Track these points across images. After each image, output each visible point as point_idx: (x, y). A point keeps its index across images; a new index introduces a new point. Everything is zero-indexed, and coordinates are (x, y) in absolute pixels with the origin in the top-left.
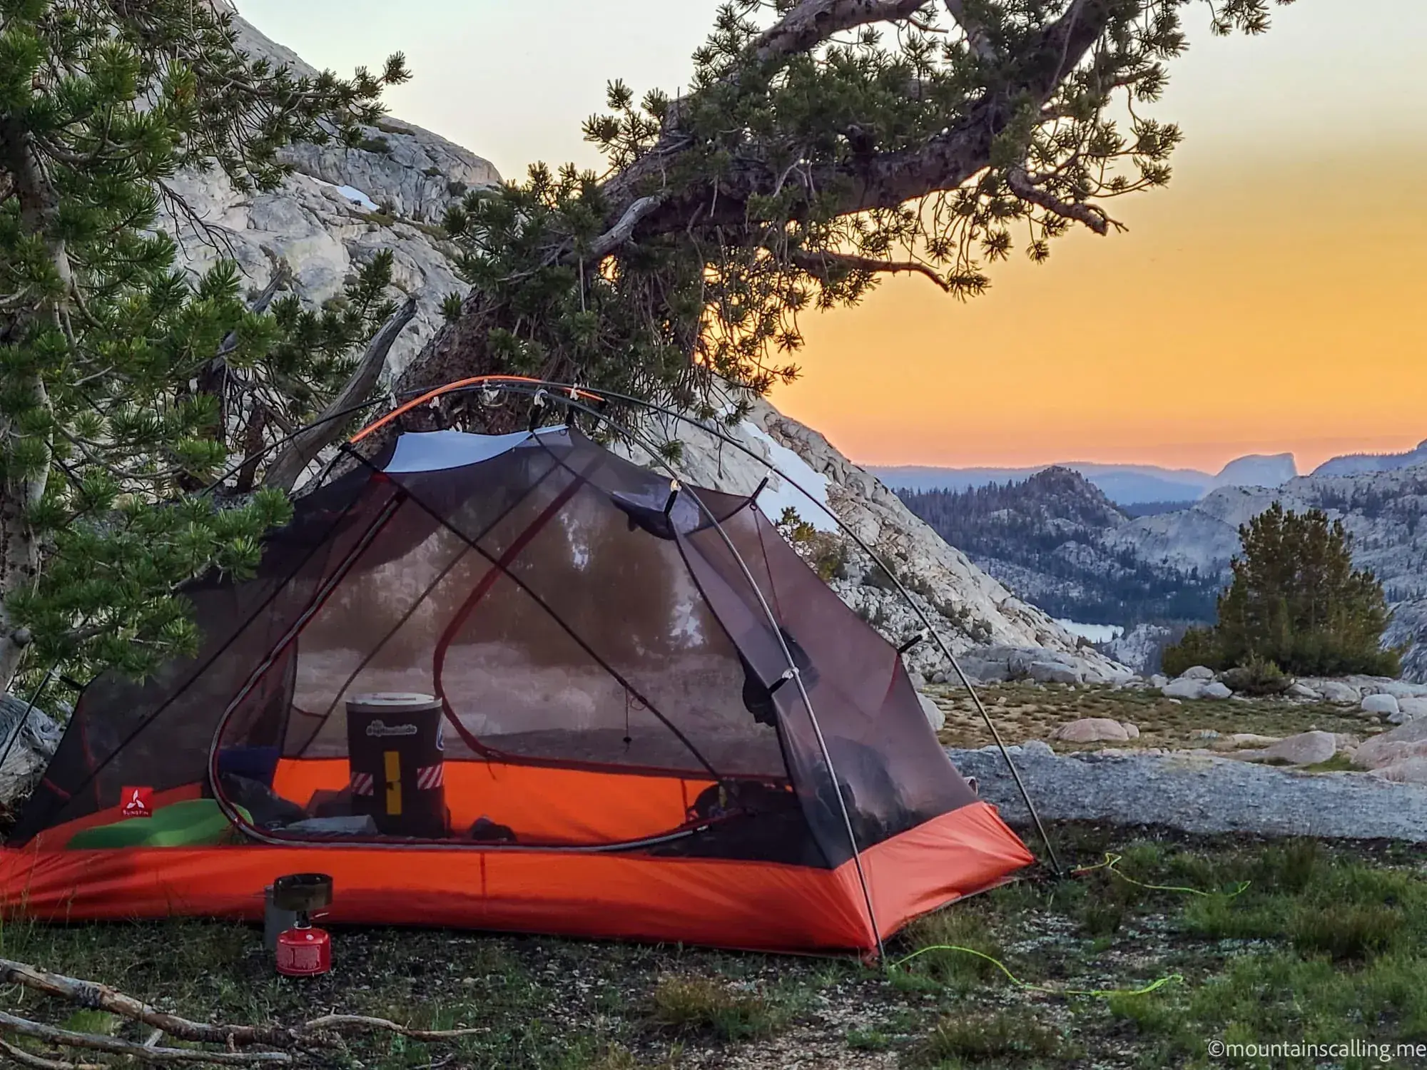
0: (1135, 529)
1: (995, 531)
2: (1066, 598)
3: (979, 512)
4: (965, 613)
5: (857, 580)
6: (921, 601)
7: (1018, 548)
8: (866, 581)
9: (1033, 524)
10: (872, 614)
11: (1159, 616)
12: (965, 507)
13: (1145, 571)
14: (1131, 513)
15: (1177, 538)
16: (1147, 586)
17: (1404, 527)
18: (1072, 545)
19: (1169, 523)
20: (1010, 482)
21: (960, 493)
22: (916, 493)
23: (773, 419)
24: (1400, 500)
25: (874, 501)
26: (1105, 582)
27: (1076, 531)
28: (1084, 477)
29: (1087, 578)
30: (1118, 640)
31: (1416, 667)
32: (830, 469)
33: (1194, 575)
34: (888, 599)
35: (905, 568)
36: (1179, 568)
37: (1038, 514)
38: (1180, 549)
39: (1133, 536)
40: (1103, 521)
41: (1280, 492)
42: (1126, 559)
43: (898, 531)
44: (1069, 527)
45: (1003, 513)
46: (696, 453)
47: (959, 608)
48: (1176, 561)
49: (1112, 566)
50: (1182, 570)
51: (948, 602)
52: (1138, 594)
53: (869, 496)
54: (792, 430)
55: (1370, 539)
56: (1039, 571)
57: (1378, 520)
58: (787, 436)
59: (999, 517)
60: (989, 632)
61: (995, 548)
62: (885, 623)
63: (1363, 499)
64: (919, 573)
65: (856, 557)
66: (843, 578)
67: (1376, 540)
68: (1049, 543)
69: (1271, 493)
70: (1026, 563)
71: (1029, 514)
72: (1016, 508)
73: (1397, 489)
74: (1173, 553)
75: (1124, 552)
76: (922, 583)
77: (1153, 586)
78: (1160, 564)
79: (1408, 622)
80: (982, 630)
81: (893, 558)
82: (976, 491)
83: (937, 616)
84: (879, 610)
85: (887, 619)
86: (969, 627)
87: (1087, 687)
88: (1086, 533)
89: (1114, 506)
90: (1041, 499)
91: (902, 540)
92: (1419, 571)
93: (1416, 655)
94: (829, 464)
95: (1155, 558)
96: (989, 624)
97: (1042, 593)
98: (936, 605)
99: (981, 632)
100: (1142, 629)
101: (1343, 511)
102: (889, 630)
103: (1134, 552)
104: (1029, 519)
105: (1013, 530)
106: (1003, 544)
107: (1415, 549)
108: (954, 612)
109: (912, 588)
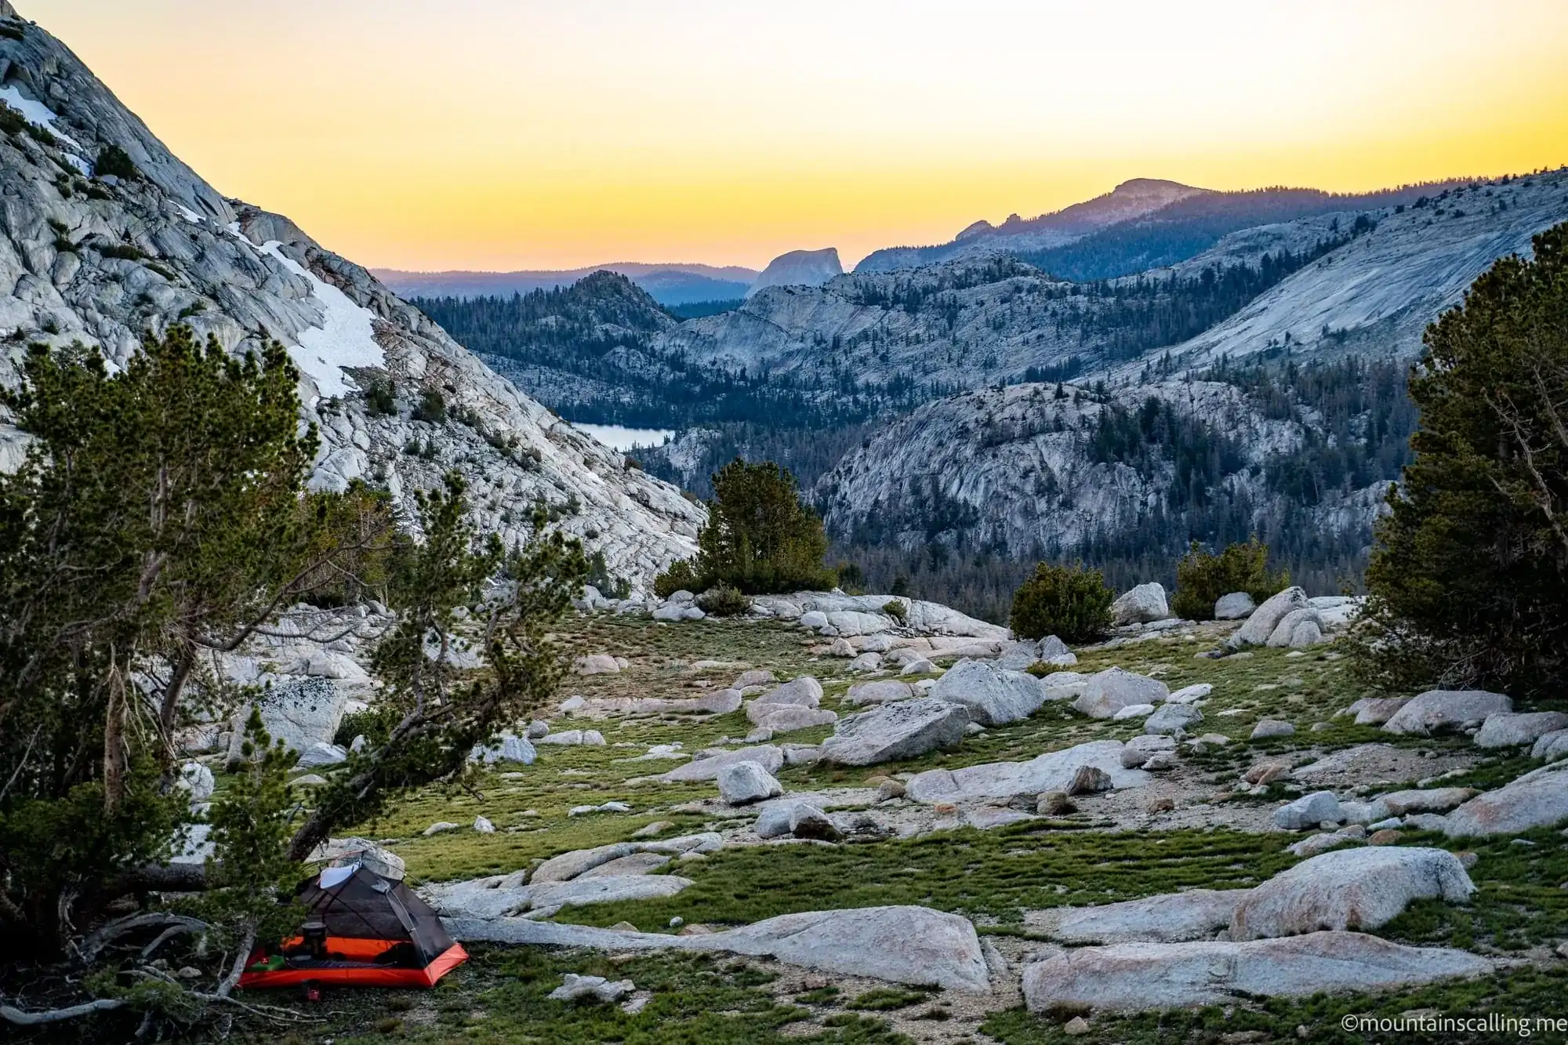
0: (683, 332)
1: (543, 339)
2: (617, 402)
3: (526, 319)
4: (513, 443)
5: (406, 415)
6: (472, 432)
7: (567, 354)
8: (416, 416)
9: (581, 329)
10: (423, 448)
11: (710, 419)
12: (513, 314)
13: (695, 374)
14: (680, 315)
15: (724, 340)
16: (697, 389)
17: (944, 322)
18: (621, 350)
19: (717, 325)
20: (557, 288)
21: (506, 300)
22: (461, 301)
23: (314, 253)
24: (939, 295)
25: (420, 333)
26: (656, 386)
27: (625, 335)
28: (630, 281)
29: (638, 383)
30: (671, 445)
31: (955, 462)
32: (375, 303)
33: (743, 376)
34: (438, 432)
35: (453, 401)
36: (728, 369)
37: (587, 319)
38: (728, 350)
39: (683, 337)
40: (651, 325)
41: (824, 290)
42: (676, 362)
43: (446, 364)
44: (618, 332)
45: (551, 320)
46: (239, 294)
47: (508, 438)
48: (725, 363)
49: (662, 370)
50: (731, 371)
51: (498, 433)
52: (689, 396)
53: (414, 327)
54: (335, 265)
55: (912, 334)
56: (590, 377)
57: (919, 315)
58: (329, 271)
59: (547, 325)
60: (538, 460)
61: (543, 356)
62: (436, 457)
63: (903, 295)
64: (468, 405)
65: (404, 392)
66: (393, 413)
67: (917, 335)
68: (598, 349)
69: (815, 292)
70: (576, 370)
71: (576, 319)
72: (563, 315)
73: (936, 283)
74: (721, 355)
75: (673, 356)
76: (471, 415)
77: (703, 388)
78: (709, 367)
79: (948, 419)
80: (531, 459)
81: (441, 391)
82: (522, 296)
83: (486, 447)
84: (430, 445)
85: (438, 452)
86: (518, 457)
87: (595, 612)
88: (634, 337)
89: (662, 308)
90: (588, 304)
91: (449, 372)
92: (960, 365)
93: (956, 451)
94: (373, 299)
95: (705, 359)
96: (538, 452)
97: (593, 400)
98: (486, 436)
99: (530, 462)
100: (693, 434)
101: (886, 308)
102: (440, 463)
103: (683, 355)
104: (577, 325)
105: (563, 336)
106: (552, 351)
107: (955, 342)
108: (503, 443)
109: (461, 420)
